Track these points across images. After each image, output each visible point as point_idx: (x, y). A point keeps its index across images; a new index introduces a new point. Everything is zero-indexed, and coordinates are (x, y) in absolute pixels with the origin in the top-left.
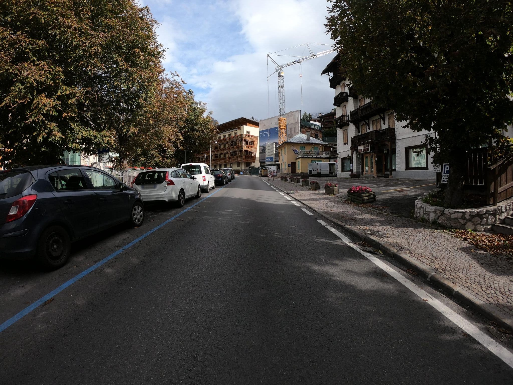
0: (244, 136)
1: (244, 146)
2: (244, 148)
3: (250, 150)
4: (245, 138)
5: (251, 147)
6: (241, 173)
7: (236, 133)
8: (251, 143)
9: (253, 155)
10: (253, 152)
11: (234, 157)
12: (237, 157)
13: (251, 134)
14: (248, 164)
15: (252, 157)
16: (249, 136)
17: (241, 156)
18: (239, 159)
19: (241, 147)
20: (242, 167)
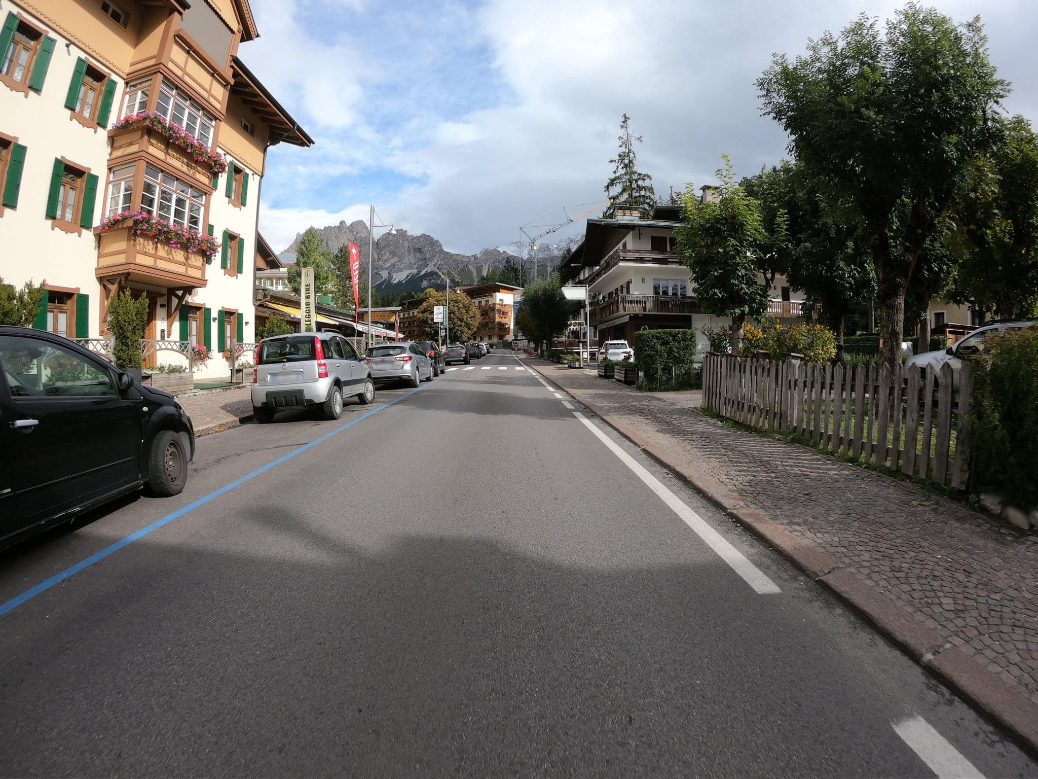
0: (496, 306)
1: (496, 316)
2: (497, 320)
3: (503, 321)
4: (497, 307)
5: (505, 318)
6: (495, 347)
7: (487, 301)
8: (504, 313)
9: (507, 326)
10: (506, 324)
11: (485, 329)
12: (490, 329)
13: (505, 302)
14: (501, 337)
15: (506, 329)
16: (502, 305)
17: (493, 329)
18: (492, 331)
19: (494, 318)
20: (495, 340)
